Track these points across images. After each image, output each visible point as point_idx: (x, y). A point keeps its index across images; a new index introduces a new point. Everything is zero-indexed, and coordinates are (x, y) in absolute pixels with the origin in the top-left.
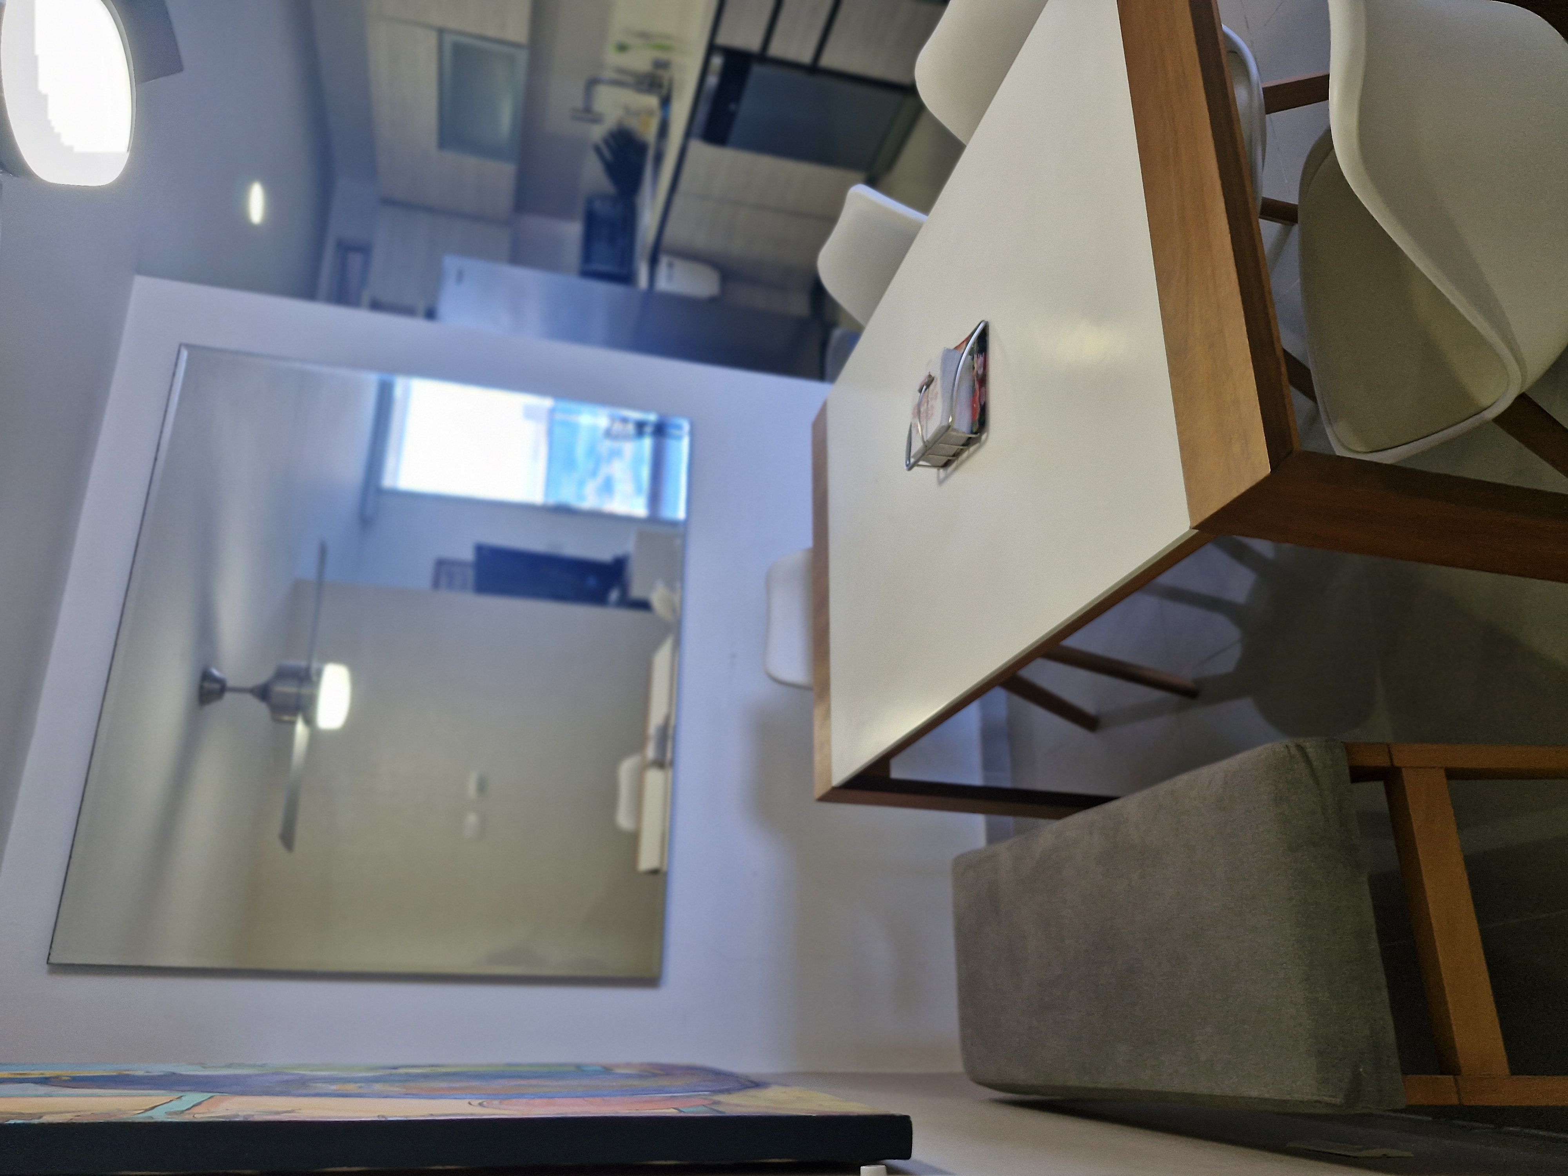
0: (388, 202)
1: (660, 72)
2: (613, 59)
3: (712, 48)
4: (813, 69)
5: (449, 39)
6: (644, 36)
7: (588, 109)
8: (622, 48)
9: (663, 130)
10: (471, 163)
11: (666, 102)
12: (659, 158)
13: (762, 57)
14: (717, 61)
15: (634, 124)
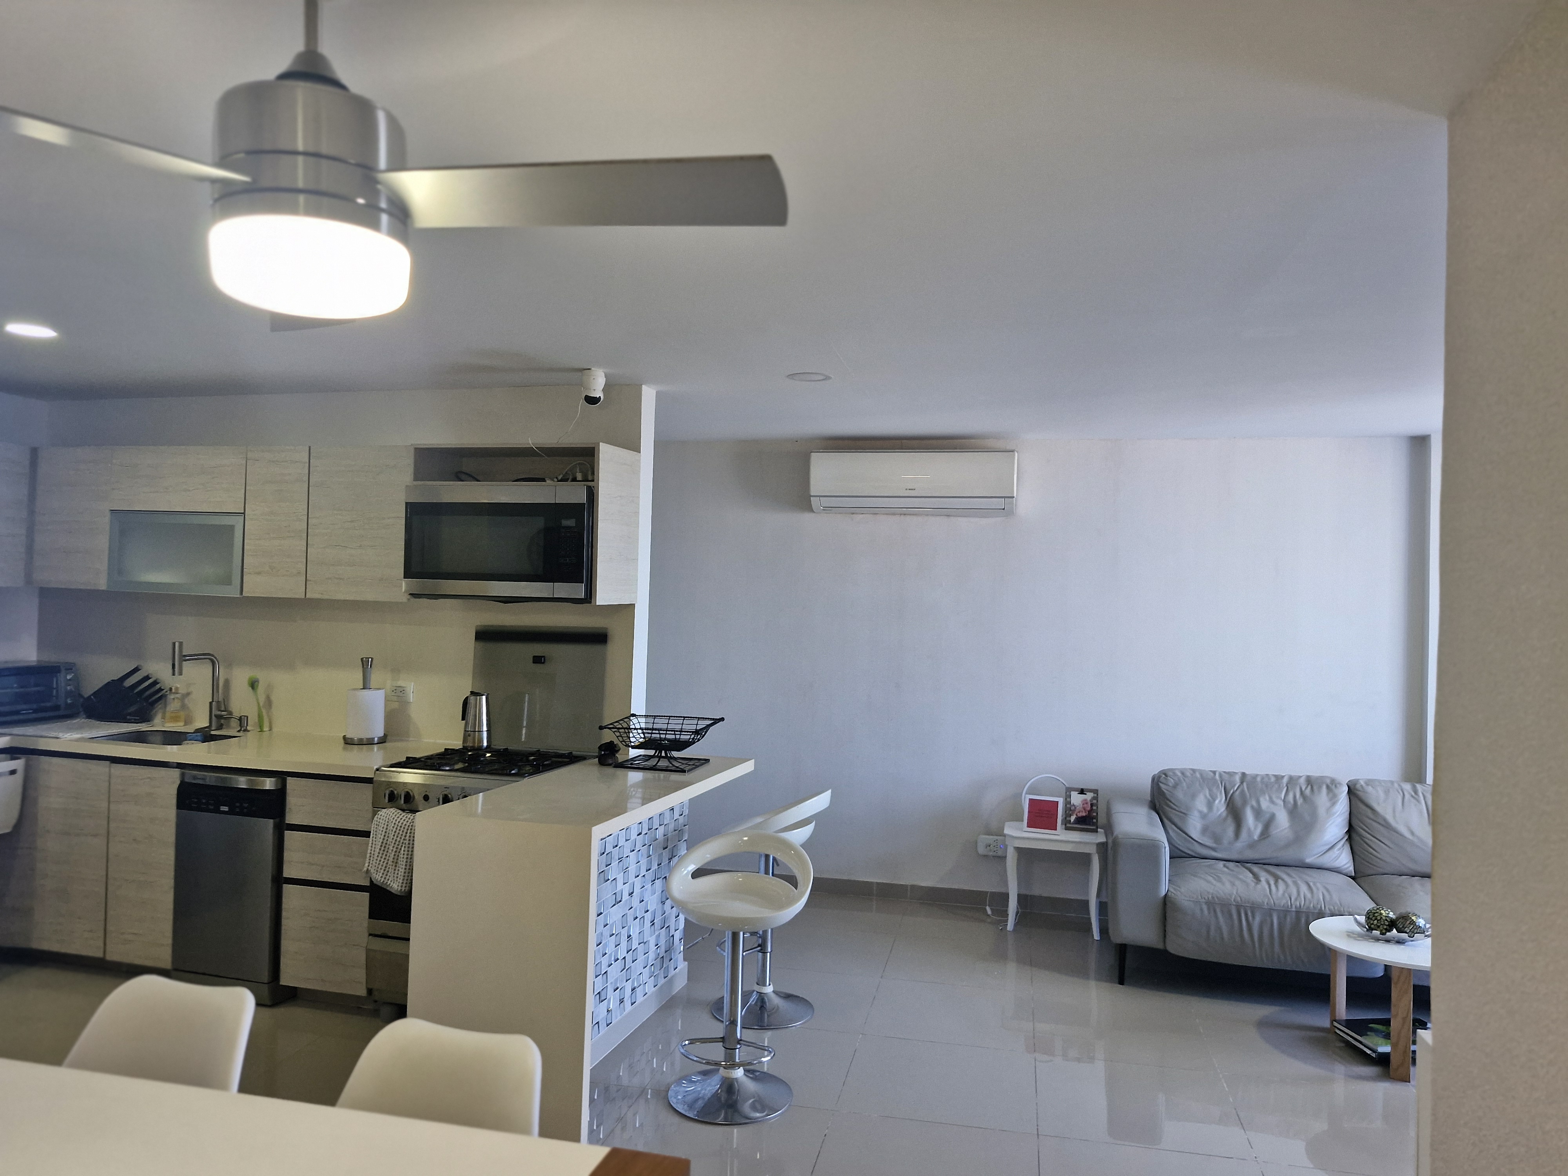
0: (34, 453)
1: (234, 723)
2: (240, 677)
3: (282, 776)
4: (279, 880)
5: (238, 521)
6: (269, 702)
7: (184, 658)
8: (253, 684)
9: (174, 738)
10: (102, 543)
11: (206, 736)
12: (139, 738)
13: (282, 827)
14: (269, 784)
15: (173, 705)
